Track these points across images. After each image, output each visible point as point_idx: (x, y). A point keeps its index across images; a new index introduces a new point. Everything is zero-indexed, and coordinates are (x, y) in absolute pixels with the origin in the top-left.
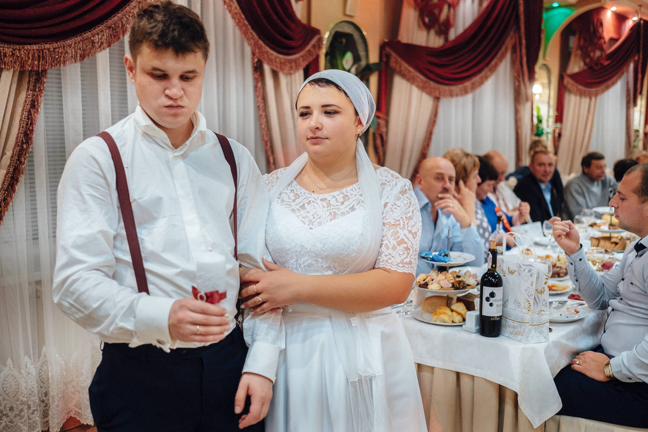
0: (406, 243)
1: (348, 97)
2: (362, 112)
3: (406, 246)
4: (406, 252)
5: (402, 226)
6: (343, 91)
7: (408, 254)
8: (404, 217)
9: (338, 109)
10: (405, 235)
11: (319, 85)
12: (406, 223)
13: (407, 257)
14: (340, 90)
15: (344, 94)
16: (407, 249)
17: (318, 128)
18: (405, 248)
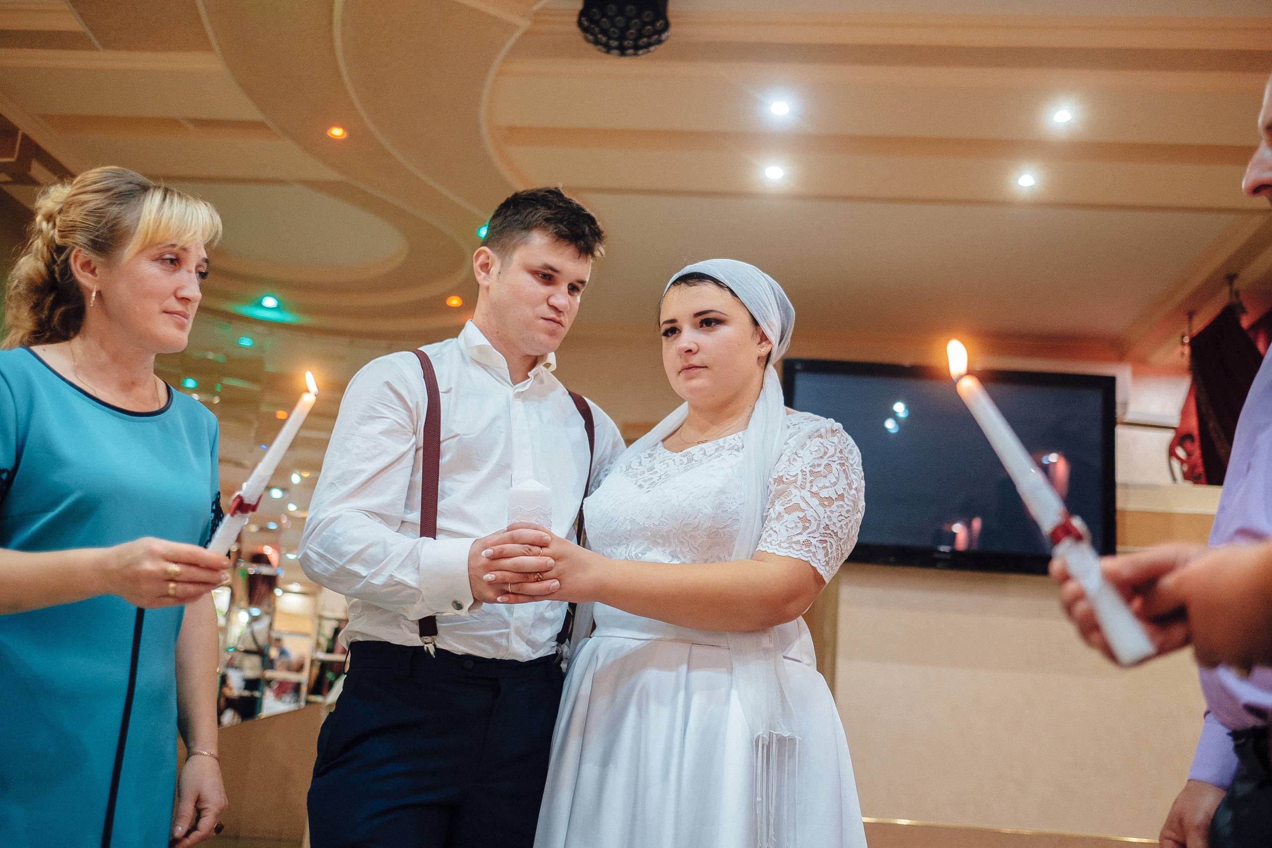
0: (803, 510)
1: (736, 296)
2: (765, 319)
3: (801, 515)
4: (800, 525)
5: (799, 483)
6: (728, 287)
7: (805, 528)
8: (807, 470)
9: (722, 317)
10: (803, 498)
11: (687, 284)
12: (808, 481)
13: (800, 534)
14: (721, 286)
15: (729, 293)
16: (804, 519)
17: (690, 351)
18: (799, 517)
